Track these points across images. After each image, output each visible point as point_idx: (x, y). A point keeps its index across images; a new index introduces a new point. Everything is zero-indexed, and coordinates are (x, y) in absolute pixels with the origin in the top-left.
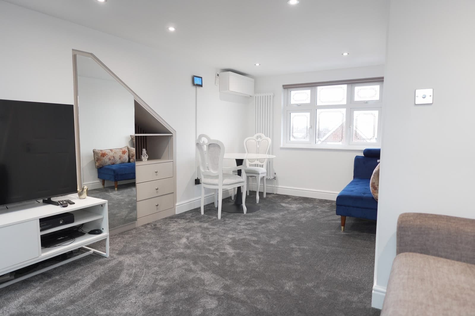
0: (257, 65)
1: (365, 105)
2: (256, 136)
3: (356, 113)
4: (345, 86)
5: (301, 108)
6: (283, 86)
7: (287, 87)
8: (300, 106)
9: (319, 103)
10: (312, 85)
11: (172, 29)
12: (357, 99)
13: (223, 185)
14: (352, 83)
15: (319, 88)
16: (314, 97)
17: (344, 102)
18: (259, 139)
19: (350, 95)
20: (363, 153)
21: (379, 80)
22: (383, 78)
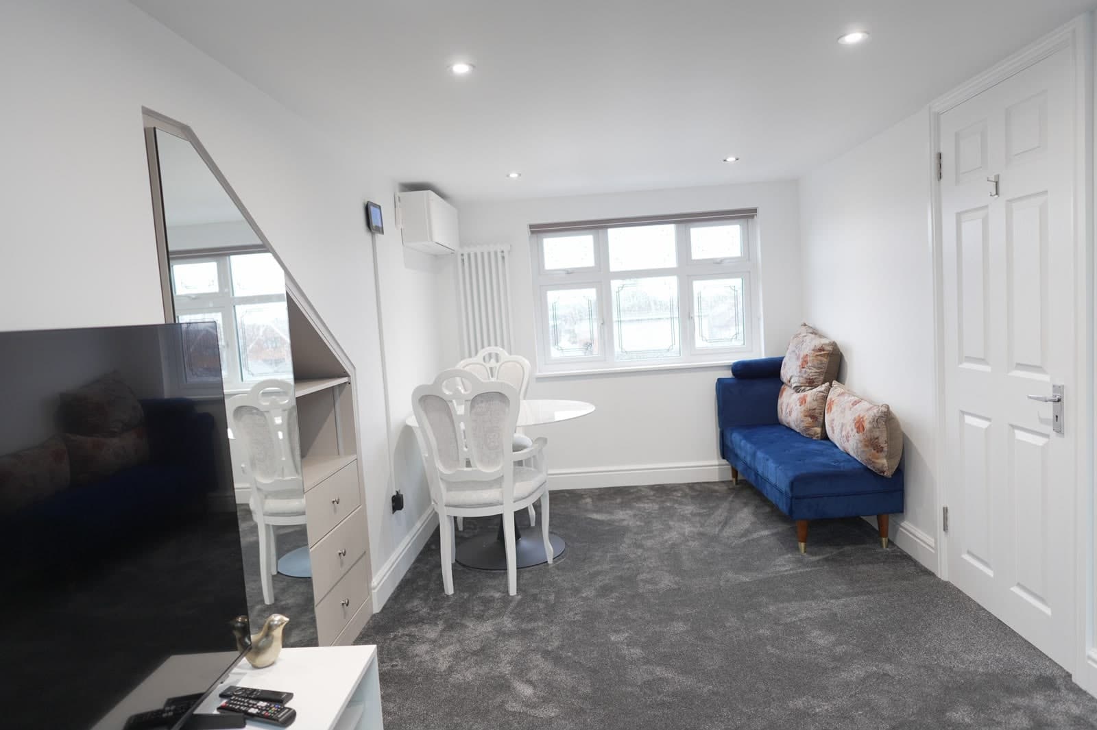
0: (514, 175)
1: (716, 268)
2: (482, 353)
3: (698, 286)
4: (671, 228)
5: (572, 278)
6: (531, 227)
7: (539, 230)
8: (571, 273)
9: (614, 267)
10: (597, 226)
11: (461, 68)
12: (697, 254)
13: (514, 502)
14: (685, 220)
15: (612, 232)
16: (601, 252)
17: (672, 263)
18: (493, 360)
19: (684, 246)
20: (730, 372)
21: (745, 215)
22: (755, 210)
